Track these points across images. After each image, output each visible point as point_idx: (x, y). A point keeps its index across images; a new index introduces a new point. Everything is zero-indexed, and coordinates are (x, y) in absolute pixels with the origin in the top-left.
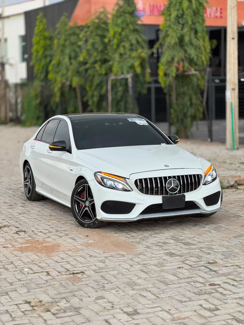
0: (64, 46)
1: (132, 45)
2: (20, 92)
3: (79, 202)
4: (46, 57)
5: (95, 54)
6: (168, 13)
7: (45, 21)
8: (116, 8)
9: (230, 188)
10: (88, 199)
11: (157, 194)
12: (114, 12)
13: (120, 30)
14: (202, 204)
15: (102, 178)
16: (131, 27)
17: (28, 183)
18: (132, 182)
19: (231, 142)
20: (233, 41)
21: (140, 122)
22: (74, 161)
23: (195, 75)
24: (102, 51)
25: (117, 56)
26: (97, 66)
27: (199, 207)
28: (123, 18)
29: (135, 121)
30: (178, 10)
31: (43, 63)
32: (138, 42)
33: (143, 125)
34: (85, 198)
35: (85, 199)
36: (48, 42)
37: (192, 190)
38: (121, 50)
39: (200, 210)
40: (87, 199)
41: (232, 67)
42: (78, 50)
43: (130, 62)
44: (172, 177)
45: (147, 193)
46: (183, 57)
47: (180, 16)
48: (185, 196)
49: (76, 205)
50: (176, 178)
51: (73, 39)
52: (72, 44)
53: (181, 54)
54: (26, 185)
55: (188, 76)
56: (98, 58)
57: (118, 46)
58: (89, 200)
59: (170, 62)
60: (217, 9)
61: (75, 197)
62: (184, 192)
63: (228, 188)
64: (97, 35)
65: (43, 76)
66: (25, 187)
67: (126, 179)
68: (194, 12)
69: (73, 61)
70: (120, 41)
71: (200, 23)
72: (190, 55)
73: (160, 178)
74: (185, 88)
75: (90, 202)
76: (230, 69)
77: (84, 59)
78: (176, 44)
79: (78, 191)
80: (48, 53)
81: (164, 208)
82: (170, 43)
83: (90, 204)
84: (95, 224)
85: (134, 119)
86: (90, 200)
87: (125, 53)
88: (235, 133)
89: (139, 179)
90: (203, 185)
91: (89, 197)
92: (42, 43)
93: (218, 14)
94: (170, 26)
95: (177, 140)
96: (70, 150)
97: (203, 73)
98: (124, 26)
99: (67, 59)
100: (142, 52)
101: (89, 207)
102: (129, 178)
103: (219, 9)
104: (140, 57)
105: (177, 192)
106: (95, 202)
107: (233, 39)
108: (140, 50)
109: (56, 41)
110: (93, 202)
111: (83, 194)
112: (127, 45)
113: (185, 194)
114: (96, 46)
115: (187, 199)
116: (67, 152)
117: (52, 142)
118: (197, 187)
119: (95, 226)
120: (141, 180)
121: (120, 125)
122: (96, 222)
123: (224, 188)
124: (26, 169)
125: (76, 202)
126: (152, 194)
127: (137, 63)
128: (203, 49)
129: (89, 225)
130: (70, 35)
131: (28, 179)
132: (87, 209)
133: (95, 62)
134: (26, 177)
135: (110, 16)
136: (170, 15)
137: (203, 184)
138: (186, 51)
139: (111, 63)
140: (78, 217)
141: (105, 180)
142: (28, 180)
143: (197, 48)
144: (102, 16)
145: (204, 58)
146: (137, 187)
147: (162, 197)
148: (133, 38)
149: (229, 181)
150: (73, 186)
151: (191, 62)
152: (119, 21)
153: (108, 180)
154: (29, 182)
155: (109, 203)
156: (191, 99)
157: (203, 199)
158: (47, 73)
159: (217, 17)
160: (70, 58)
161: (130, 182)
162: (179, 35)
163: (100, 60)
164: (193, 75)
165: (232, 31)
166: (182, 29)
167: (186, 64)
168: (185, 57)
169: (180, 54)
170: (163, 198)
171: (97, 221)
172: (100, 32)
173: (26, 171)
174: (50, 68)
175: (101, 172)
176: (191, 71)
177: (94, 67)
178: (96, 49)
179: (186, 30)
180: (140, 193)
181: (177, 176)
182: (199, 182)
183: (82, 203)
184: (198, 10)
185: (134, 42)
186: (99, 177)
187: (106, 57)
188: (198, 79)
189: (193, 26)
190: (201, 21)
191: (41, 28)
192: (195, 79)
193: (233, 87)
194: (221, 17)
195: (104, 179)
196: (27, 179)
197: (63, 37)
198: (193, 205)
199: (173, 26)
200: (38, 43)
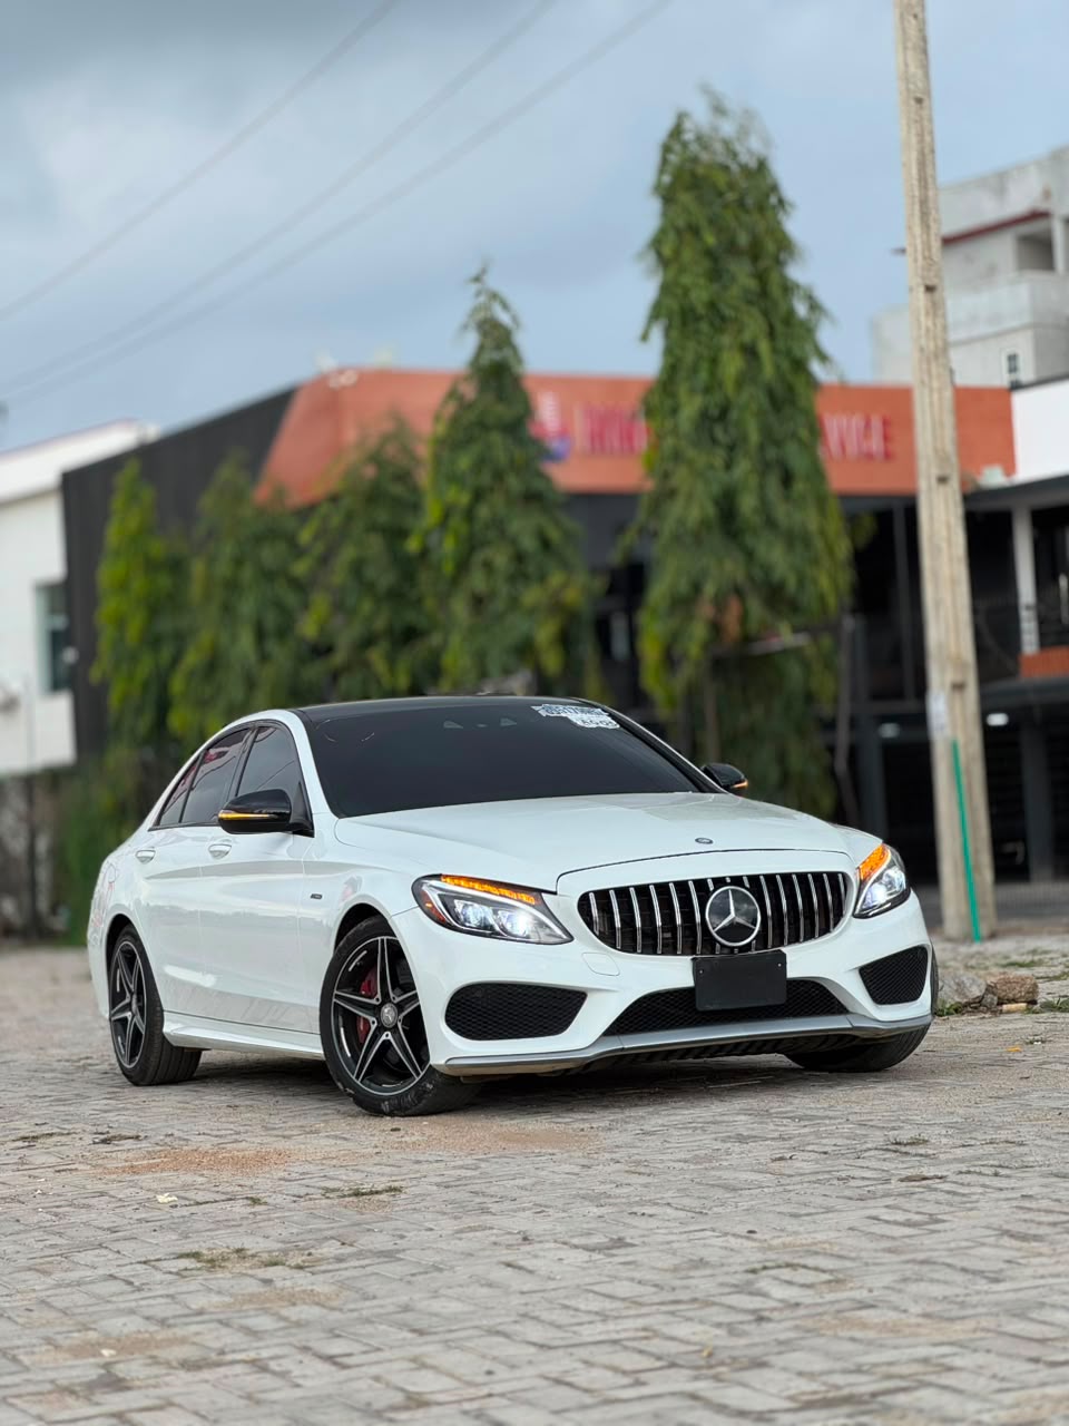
0: (232, 585)
1: (519, 558)
2: (44, 805)
3: (356, 1015)
4: (153, 641)
5: (367, 606)
6: (669, 403)
7: (148, 494)
8: (451, 408)
9: (968, 1012)
10: (392, 995)
11: (670, 949)
12: (441, 429)
13: (464, 499)
14: (855, 991)
15: (446, 900)
16: (514, 483)
17: (128, 1014)
18: (565, 907)
19: (964, 909)
20: (942, 489)
21: (586, 717)
22: (328, 858)
23: (796, 652)
24: (396, 596)
25: (460, 608)
26: (376, 657)
27: (842, 1006)
28: (476, 449)
29: (563, 715)
30: (707, 390)
31: (145, 668)
32: (546, 544)
33: (599, 729)
34: (379, 996)
35: (378, 1000)
36: (164, 581)
37: (810, 936)
38: (477, 581)
39: (848, 1016)
40: (386, 999)
41: (947, 597)
42: (291, 599)
43: (517, 626)
44: (728, 880)
45: (630, 947)
46: (740, 576)
47: (715, 412)
48: (784, 955)
49: (342, 1030)
50: (744, 887)
51: (269, 555)
52: (268, 576)
53: (732, 568)
54: (119, 1026)
55: (767, 658)
56: (380, 624)
57: (463, 566)
58: (395, 1002)
59: (684, 603)
60: (868, 425)
61: (337, 996)
62: (782, 944)
63: (958, 1010)
64: (373, 528)
65: (144, 723)
66: (115, 1033)
67: (543, 895)
68: (771, 394)
69: (272, 646)
70: (470, 546)
71: (800, 440)
72: (767, 570)
73: (682, 886)
74: (758, 712)
75: (400, 1007)
76: (938, 604)
77: (322, 629)
78: (705, 524)
79: (350, 969)
80: (166, 625)
81: (704, 1005)
82: (681, 522)
83: (401, 1017)
84: (425, 1092)
85: (561, 707)
86: (398, 1000)
87: (492, 595)
88: (977, 868)
89: (597, 893)
90: (854, 916)
91: (393, 989)
92: (138, 584)
93: (876, 444)
94: (677, 456)
95: (737, 783)
96: (308, 825)
97: (826, 641)
98: (486, 479)
99: (246, 642)
100: (565, 586)
101: (394, 1029)
102: (554, 890)
103: (876, 424)
104: (557, 606)
105: (750, 943)
106: (421, 1002)
107: (943, 480)
108: (556, 579)
109: (198, 568)
110: (415, 1005)
111: (369, 982)
112: (501, 559)
113: (784, 949)
114: (370, 573)
115: (793, 971)
116: (294, 833)
117: (232, 797)
118: (832, 923)
119: (424, 1101)
120: (602, 895)
121: (506, 727)
122: (429, 1086)
123: (942, 1011)
124: (118, 954)
125: (340, 1013)
126: (650, 949)
127: (545, 633)
128: (819, 544)
129: (399, 1104)
130: (259, 539)
131: (128, 995)
132: (390, 1037)
133: (368, 642)
134: (118, 990)
135: (424, 451)
136: (675, 411)
137: (857, 912)
138: (750, 555)
139: (435, 639)
140: (354, 1078)
141: (459, 905)
142: (127, 1001)
143: (795, 539)
144: (391, 450)
145: (824, 582)
146: (590, 923)
147: (693, 959)
148: (524, 528)
149: (963, 982)
150: (328, 953)
151: (776, 597)
152: (464, 462)
153: (469, 903)
154: (134, 1006)
155: (478, 994)
156: (782, 758)
157: (857, 972)
158: (163, 707)
159: (869, 456)
160: (260, 635)
161: (559, 905)
162: (716, 489)
163: (390, 631)
164: (785, 652)
165: (936, 451)
166: (728, 466)
167: (756, 607)
168: (751, 578)
169: (729, 566)
170: (697, 968)
171: (430, 1083)
172: (383, 517)
173: (122, 962)
174: (177, 685)
175: (440, 875)
176: (778, 635)
177: (366, 665)
178: (368, 587)
179: (743, 467)
180: (606, 950)
181: (750, 877)
182: (836, 903)
183: (367, 1017)
184: (791, 389)
185: (529, 543)
186: (434, 897)
187: (411, 617)
188: (806, 666)
189: (772, 453)
190: (804, 433)
191: (133, 522)
192: (794, 672)
193: (958, 678)
194: (888, 455)
195: (456, 901)
196: (124, 998)
197: (228, 549)
198: (816, 997)
199: (691, 453)
200: (123, 587)
